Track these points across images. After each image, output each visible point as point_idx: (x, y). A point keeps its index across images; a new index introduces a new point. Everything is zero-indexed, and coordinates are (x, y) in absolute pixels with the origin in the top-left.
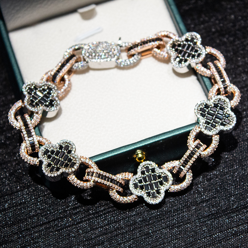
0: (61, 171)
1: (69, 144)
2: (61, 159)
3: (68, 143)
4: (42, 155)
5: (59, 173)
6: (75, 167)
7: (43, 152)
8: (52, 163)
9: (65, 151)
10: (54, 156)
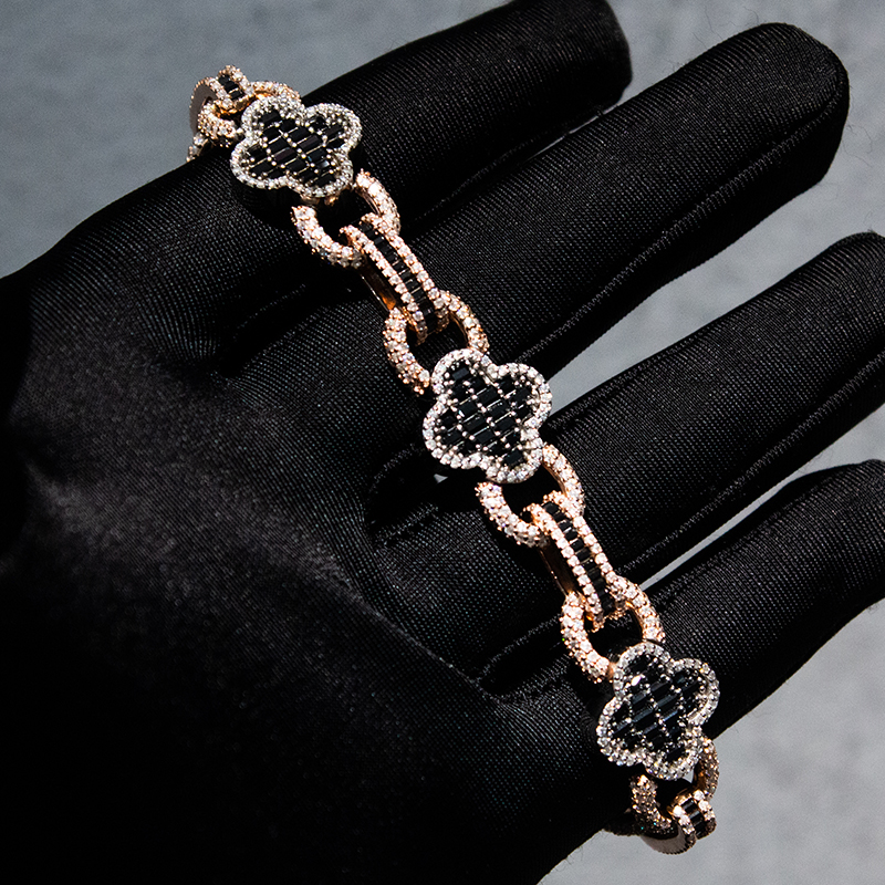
0: (282, 181)
1: (344, 123)
2: (299, 151)
3: (344, 120)
4: (253, 120)
5: (272, 184)
6: (330, 189)
7: (262, 112)
8: (269, 151)
9: (325, 137)
10: (286, 135)
